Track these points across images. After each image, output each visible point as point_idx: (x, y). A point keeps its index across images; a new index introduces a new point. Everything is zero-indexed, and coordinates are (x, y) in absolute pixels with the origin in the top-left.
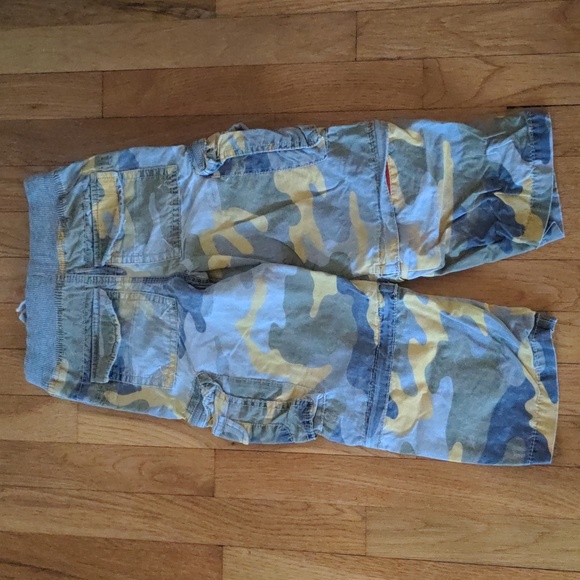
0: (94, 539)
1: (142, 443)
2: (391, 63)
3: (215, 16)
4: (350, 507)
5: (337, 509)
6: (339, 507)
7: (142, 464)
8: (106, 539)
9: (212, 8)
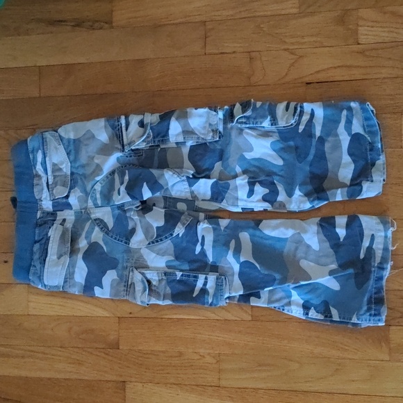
0: (41, 379)
1: (71, 314)
2: (230, 56)
3: (112, 27)
4: (209, 354)
6: (201, 354)
7: (71, 328)
8: (49, 379)
9: (110, 22)
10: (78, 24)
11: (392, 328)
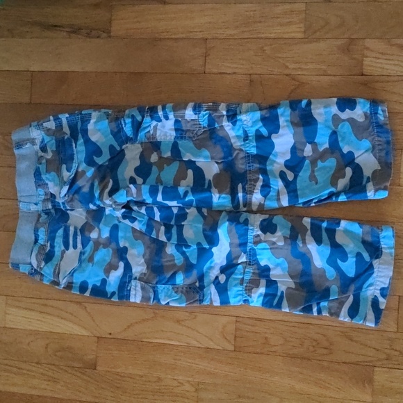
1: (48, 330)
2: (228, 76)
3: (110, 37)
4: (188, 381)
5: (179, 383)
6: (182, 381)
9: (108, 32)
10: (75, 30)
11: (376, 369)
